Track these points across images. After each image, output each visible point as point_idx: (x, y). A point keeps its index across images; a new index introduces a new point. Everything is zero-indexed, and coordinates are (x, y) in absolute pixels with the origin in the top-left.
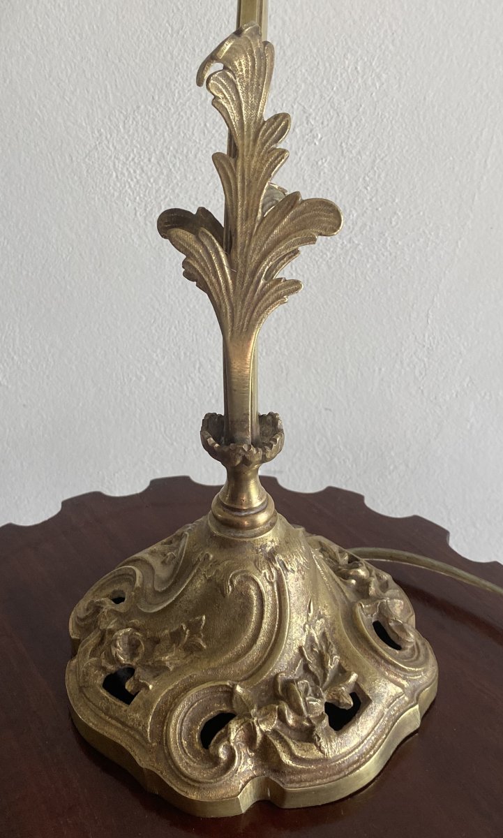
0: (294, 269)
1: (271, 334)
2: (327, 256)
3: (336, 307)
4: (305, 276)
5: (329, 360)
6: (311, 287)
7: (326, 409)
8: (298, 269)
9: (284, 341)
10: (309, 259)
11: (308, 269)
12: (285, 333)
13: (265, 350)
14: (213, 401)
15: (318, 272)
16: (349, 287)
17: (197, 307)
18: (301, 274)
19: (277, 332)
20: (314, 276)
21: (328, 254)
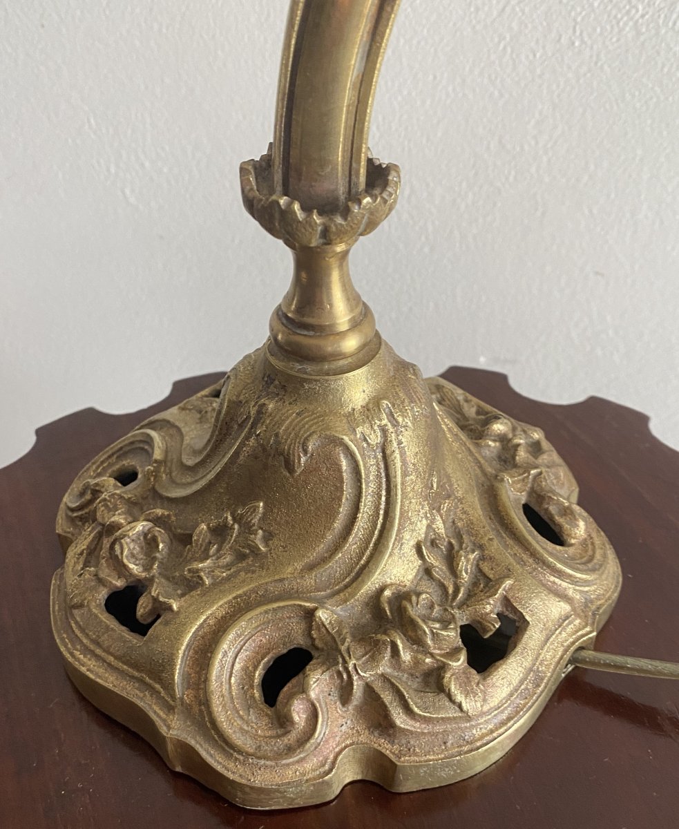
0: (578, 33)
1: (526, 147)
2: (637, 11)
3: (638, 105)
4: (595, 47)
5: (613, 196)
6: (602, 68)
7: (597, 273)
8: (585, 34)
9: (545, 159)
10: (606, 17)
11: (601, 34)
12: (549, 146)
13: (513, 173)
14: (426, 250)
15: (618, 40)
16: (666, 70)
17: (414, 94)
18: (589, 42)
19: (537, 143)
20: (610, 48)
21: (640, 7)
